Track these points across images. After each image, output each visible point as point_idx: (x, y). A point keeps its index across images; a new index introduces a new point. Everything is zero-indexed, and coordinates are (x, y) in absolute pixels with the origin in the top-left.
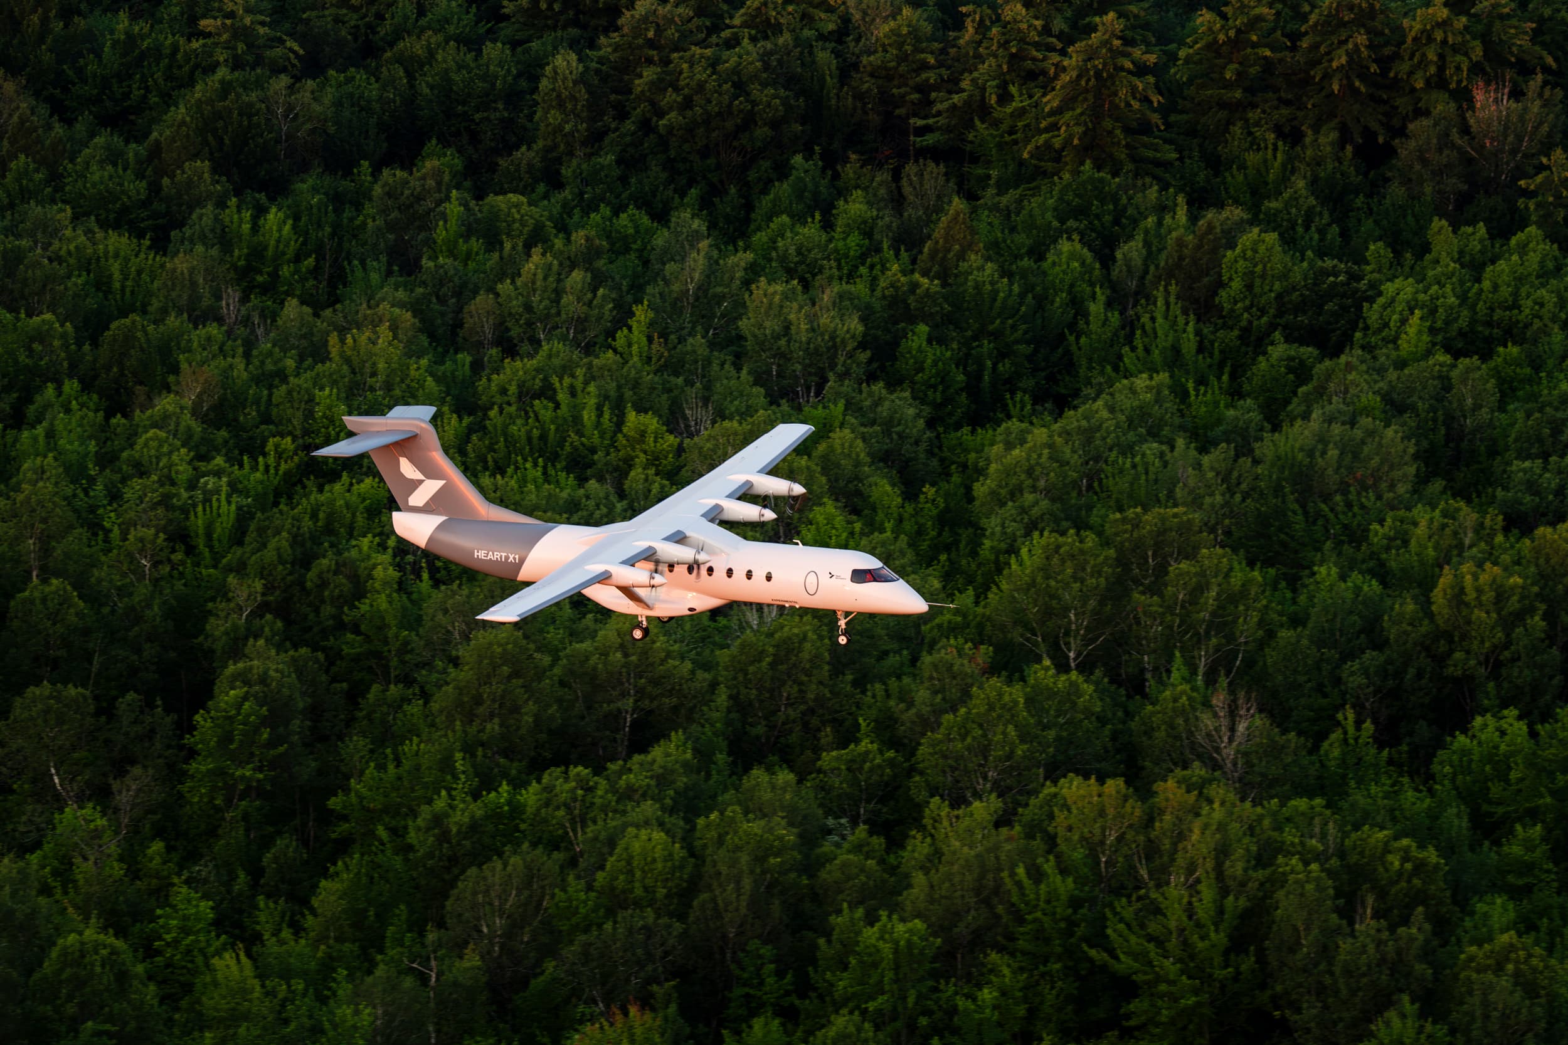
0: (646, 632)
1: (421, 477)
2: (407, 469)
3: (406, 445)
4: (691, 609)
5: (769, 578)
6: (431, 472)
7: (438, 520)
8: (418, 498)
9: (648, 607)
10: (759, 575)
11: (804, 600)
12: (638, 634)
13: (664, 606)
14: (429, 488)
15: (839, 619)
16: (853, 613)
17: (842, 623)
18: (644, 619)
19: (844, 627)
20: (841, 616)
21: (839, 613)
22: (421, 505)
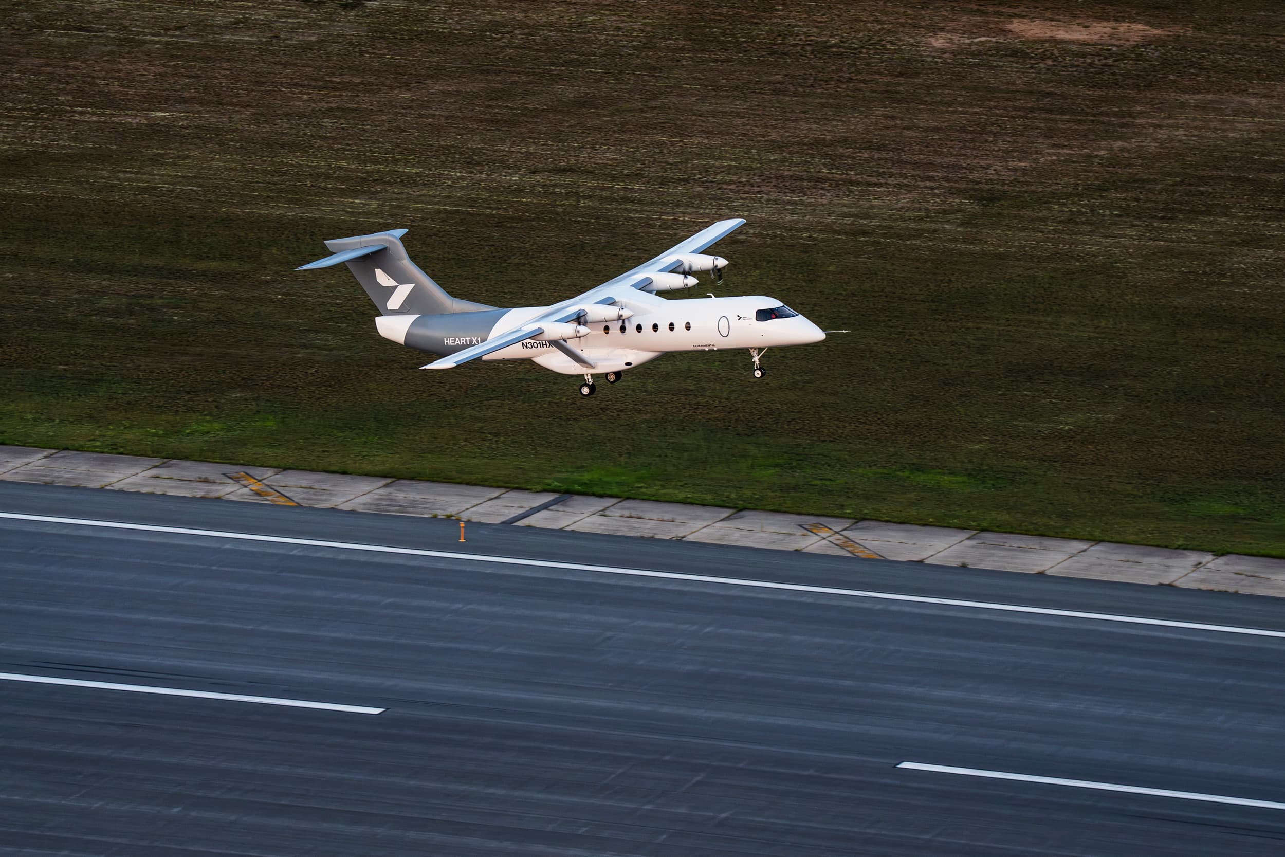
0: (592, 388)
1: (395, 284)
2: (383, 278)
3: (377, 258)
4: (628, 364)
5: (688, 328)
6: (401, 278)
7: (412, 318)
8: (395, 302)
9: (592, 367)
10: (680, 327)
11: (721, 343)
12: (585, 390)
13: (606, 363)
14: (403, 292)
15: (753, 357)
16: (764, 349)
17: (756, 359)
18: (589, 377)
19: (757, 362)
20: (754, 353)
21: (752, 351)
22: (397, 308)
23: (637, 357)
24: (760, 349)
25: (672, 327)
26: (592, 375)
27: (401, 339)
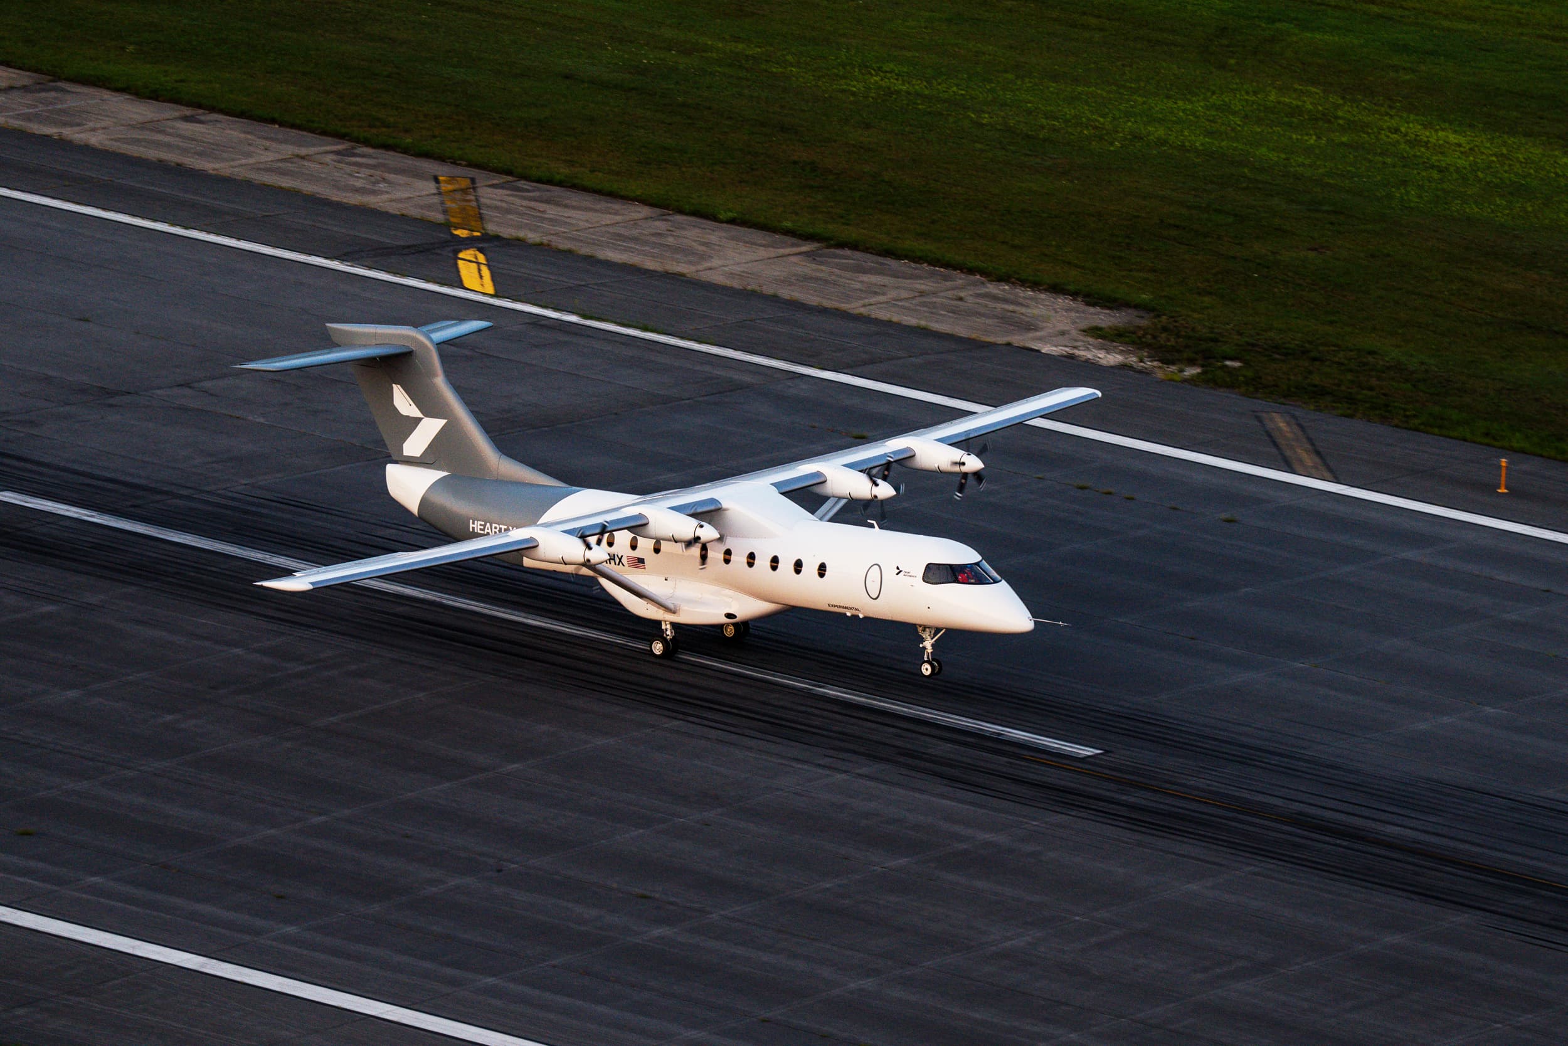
0: (670, 643)
1: (419, 414)
2: (403, 403)
3: (398, 365)
4: (729, 616)
5: (822, 573)
6: (430, 406)
7: (434, 475)
8: (416, 444)
9: (673, 612)
10: (810, 568)
11: (866, 606)
12: (658, 648)
13: (695, 609)
14: (429, 429)
15: (923, 640)
16: (942, 630)
17: (928, 644)
18: (668, 627)
19: (930, 650)
20: (926, 635)
21: (920, 629)
22: (418, 454)
23: (748, 608)
24: (938, 630)
25: (798, 566)
26: (674, 625)
27: (413, 506)
